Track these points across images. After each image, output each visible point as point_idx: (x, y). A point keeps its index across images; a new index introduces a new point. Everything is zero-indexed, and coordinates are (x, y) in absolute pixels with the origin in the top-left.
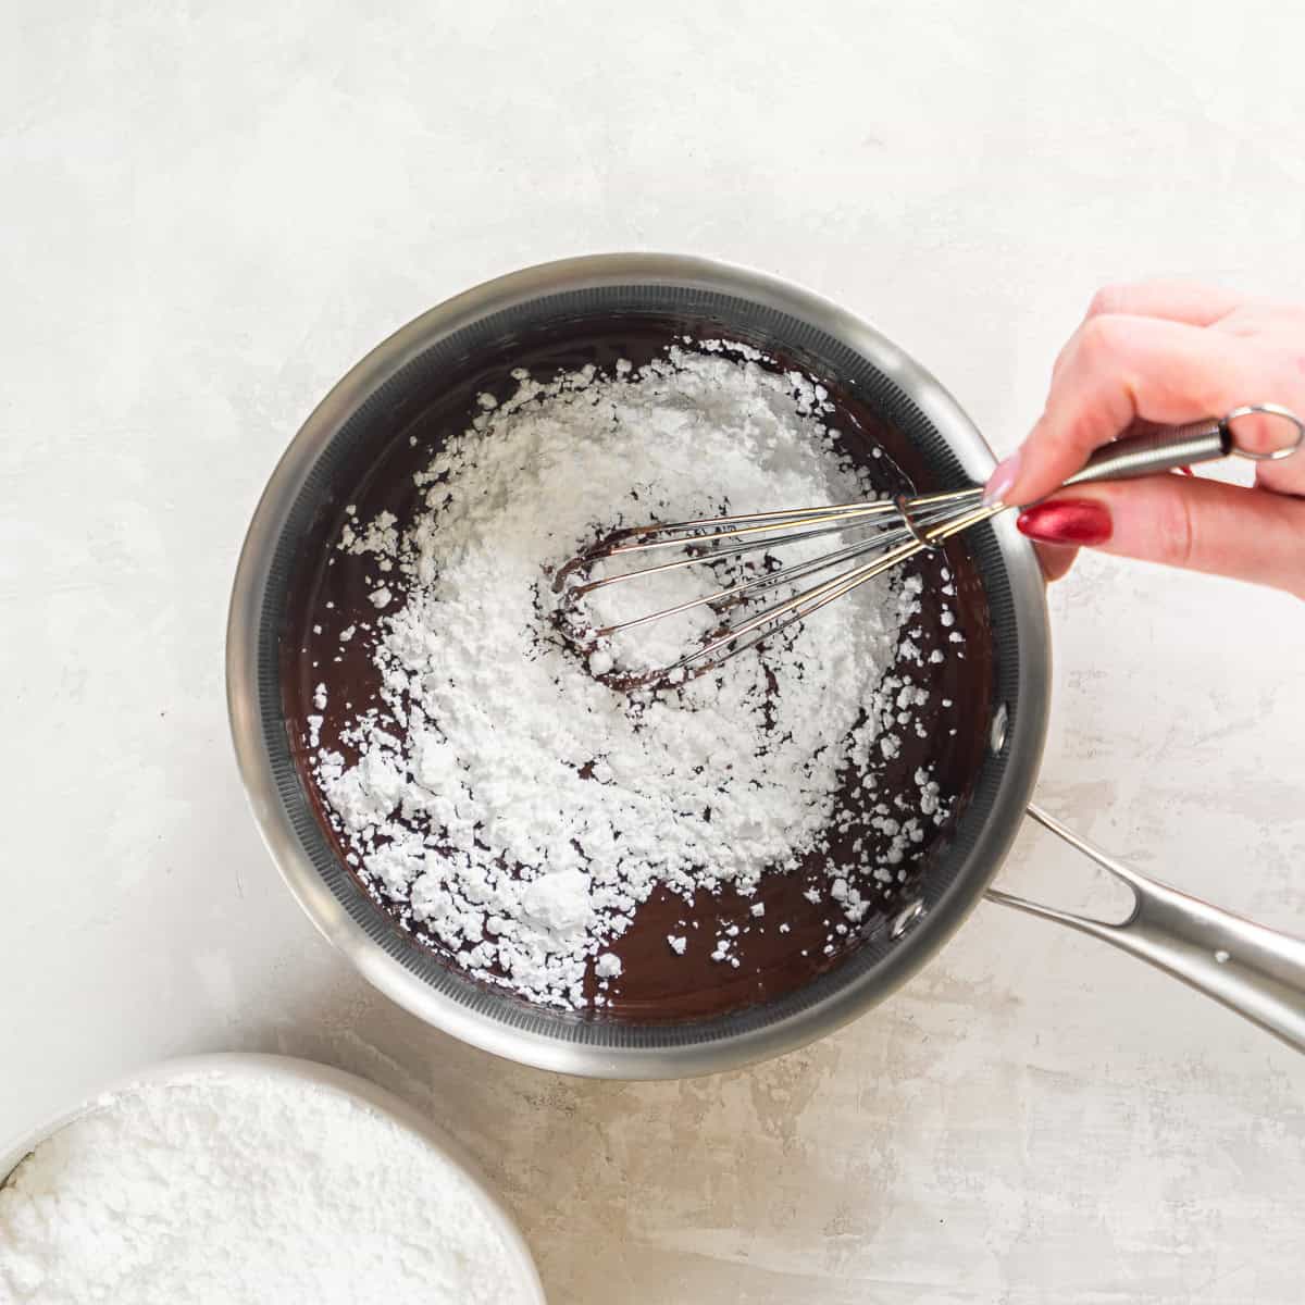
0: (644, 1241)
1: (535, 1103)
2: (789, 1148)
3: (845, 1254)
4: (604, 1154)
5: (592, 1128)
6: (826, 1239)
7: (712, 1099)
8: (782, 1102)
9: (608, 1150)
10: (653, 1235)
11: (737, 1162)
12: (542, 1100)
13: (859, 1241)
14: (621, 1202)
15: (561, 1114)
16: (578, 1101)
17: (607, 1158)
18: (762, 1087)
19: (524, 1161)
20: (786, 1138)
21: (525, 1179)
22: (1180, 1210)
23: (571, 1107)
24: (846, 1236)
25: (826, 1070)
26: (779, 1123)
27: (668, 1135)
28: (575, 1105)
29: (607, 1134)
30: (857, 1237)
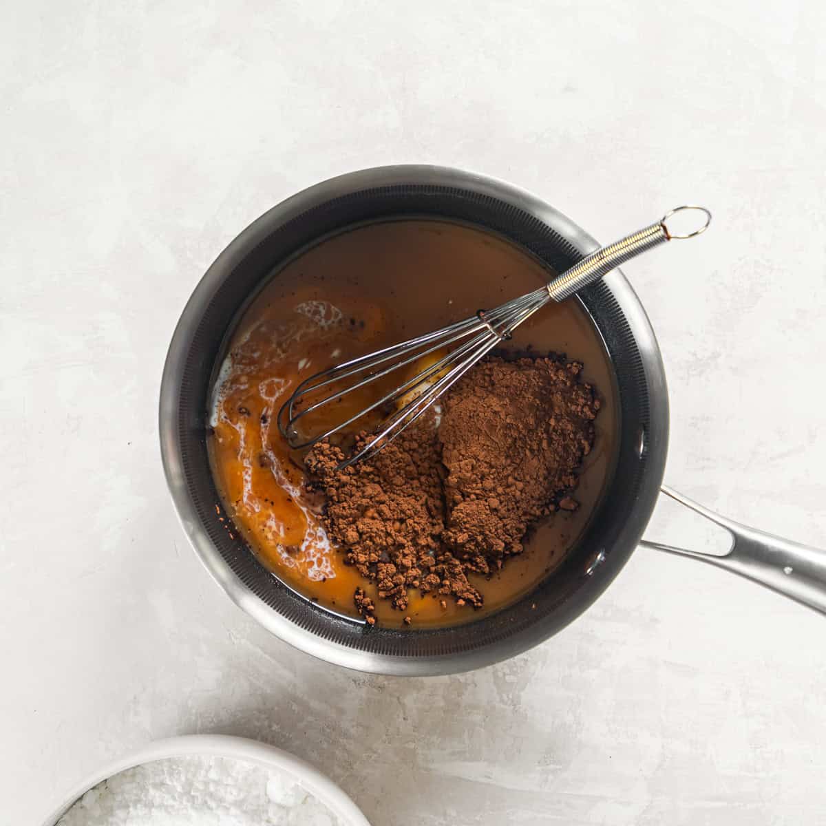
0: (427, 770)
1: (359, 684)
2: (516, 711)
3: (551, 777)
4: (402, 715)
5: (395, 700)
6: (538, 768)
7: (469, 682)
8: (512, 683)
9: (404, 713)
10: (432, 766)
11: (484, 721)
12: (364, 682)
13: (560, 769)
14: (412, 746)
15: (375, 691)
16: (386, 683)
17: (404, 719)
18: (500, 674)
19: (352, 720)
20: (515, 705)
21: (353, 731)
22: (758, 750)
23: (382, 686)
24: (552, 766)
25: (540, 664)
26: (511, 697)
27: (442, 704)
28: (384, 685)
29: (404, 704)
30: (558, 767)
